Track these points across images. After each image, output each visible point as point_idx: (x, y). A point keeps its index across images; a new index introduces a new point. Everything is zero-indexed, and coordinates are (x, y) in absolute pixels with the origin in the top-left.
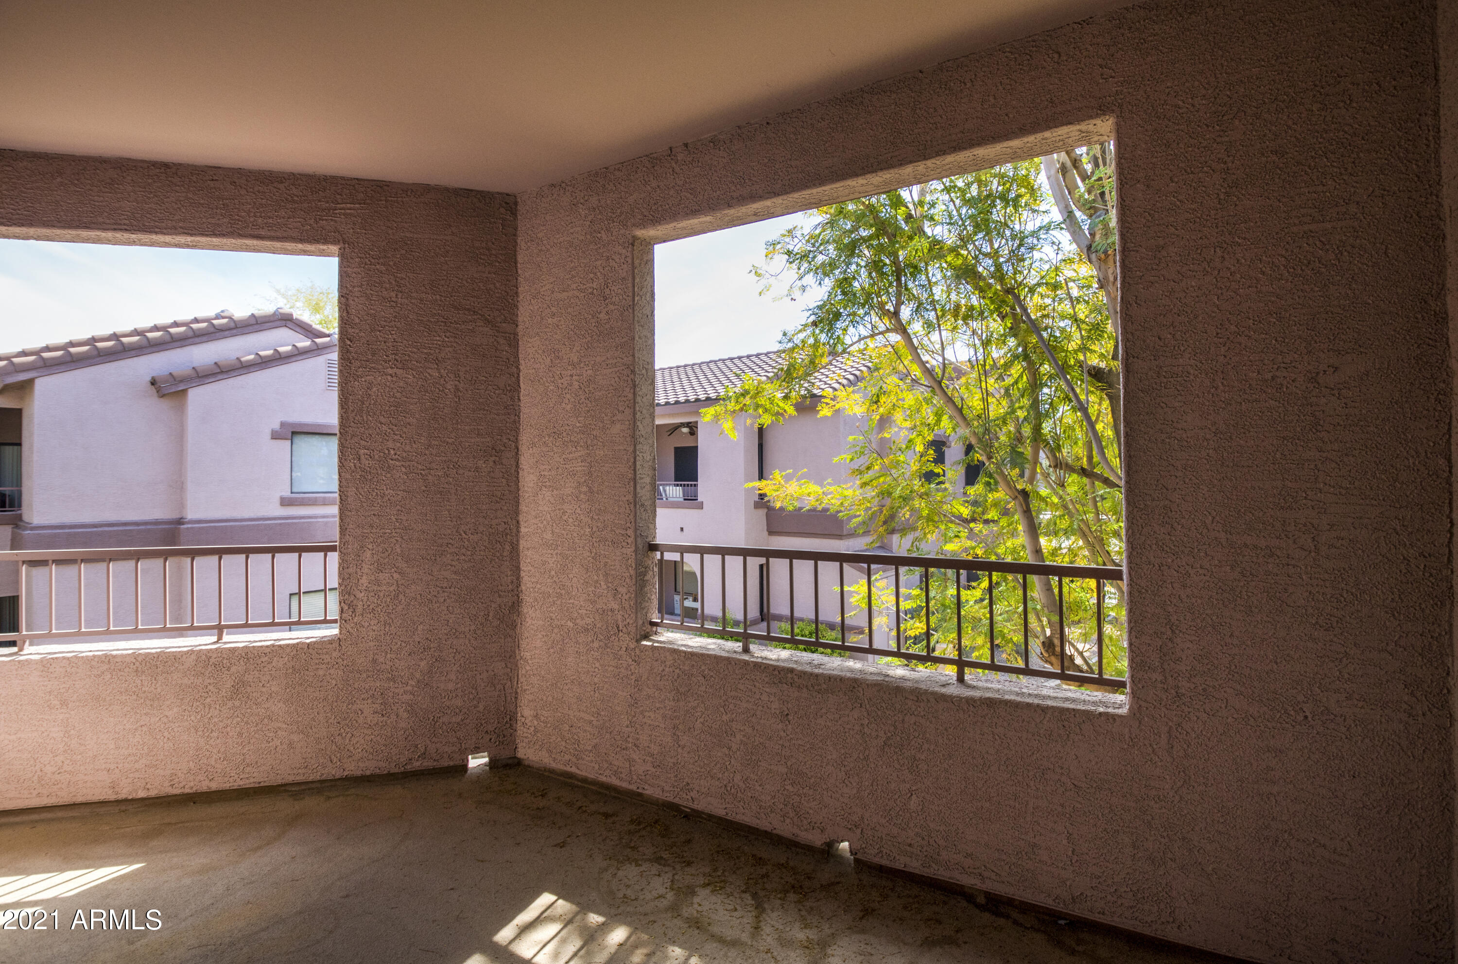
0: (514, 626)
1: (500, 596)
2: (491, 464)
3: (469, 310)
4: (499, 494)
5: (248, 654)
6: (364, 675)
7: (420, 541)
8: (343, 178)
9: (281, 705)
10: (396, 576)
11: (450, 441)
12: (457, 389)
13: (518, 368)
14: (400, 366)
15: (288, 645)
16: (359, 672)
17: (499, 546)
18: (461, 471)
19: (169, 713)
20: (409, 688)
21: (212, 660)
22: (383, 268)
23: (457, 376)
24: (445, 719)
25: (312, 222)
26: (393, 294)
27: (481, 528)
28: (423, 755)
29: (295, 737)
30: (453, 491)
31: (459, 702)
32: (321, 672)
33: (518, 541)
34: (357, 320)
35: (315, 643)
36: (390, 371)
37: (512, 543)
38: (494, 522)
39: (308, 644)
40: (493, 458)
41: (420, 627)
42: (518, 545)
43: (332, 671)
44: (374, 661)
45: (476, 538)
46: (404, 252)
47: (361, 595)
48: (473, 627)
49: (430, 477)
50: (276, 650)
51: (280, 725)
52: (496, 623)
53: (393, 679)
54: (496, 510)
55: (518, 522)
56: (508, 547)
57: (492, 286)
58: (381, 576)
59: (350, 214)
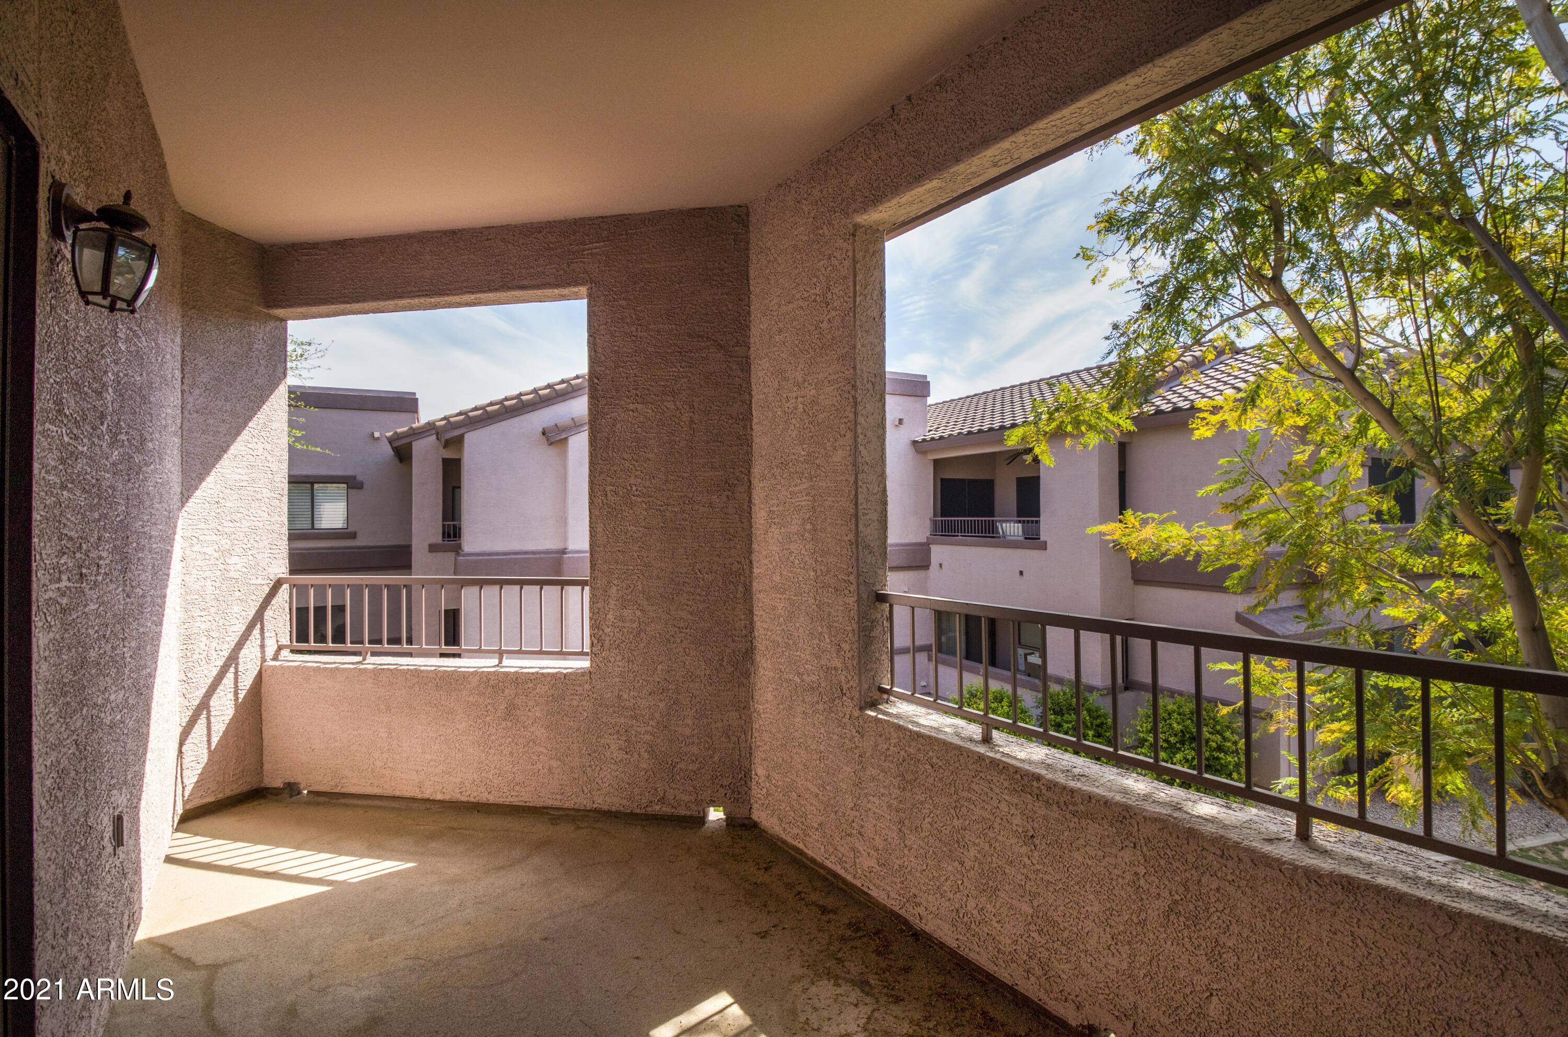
0: (747, 674)
1: (734, 641)
2: (725, 499)
3: (702, 336)
4: (732, 531)
5: (519, 680)
6: (611, 710)
7: (658, 578)
8: (590, 219)
9: (542, 730)
10: (638, 613)
11: (685, 475)
12: (692, 422)
13: (750, 394)
14: (639, 400)
15: (549, 674)
16: (607, 706)
17: (732, 587)
18: (696, 507)
19: (460, 727)
20: (649, 728)
21: (491, 682)
22: (624, 303)
23: (692, 407)
24: (682, 765)
25: (564, 266)
26: (634, 329)
27: (715, 567)
28: (662, 800)
29: (554, 763)
30: (688, 528)
31: (695, 750)
32: (575, 703)
33: (751, 582)
34: (603, 358)
35: (570, 674)
36: (631, 407)
37: (745, 585)
38: (728, 561)
39: (565, 675)
40: (726, 493)
41: (660, 667)
42: (751, 586)
43: (584, 703)
44: (619, 697)
45: (710, 577)
46: (642, 284)
47: (607, 630)
48: (708, 672)
49: (668, 514)
50: (538, 678)
51: (541, 749)
52: (730, 669)
53: (635, 717)
54: (730, 548)
55: (751, 562)
56: (740, 588)
57: (724, 308)
58: (626, 613)
59: (597, 254)
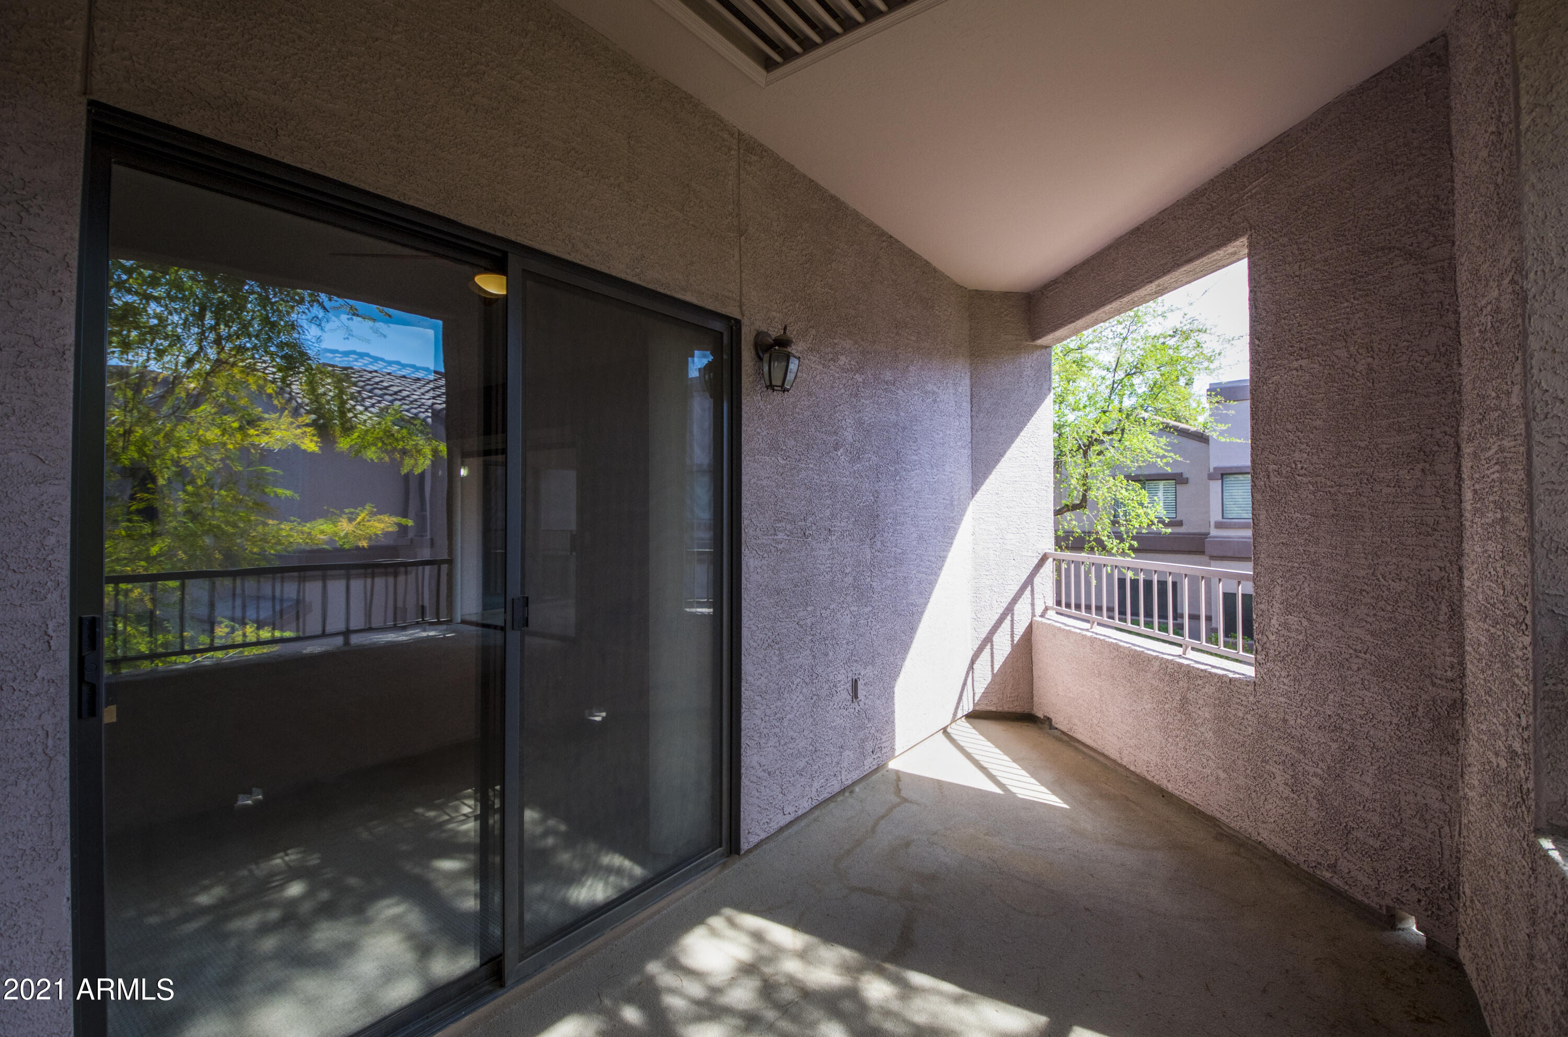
0: (1455, 739)
1: (1434, 684)
2: (1419, 474)
3: (1383, 249)
4: (1430, 521)
5: (1191, 675)
6: (1276, 734)
7: (1330, 581)
8: (1249, 156)
9: (1211, 734)
10: (1305, 623)
11: (1363, 444)
12: (1370, 369)
13: (1456, 312)
14: (1305, 355)
15: (1216, 674)
16: (1271, 727)
17: (1431, 604)
18: (1377, 487)
19: (1147, 707)
20: (1319, 771)
21: (1169, 670)
22: (1285, 240)
23: (1370, 349)
24: (1359, 834)
25: (1225, 222)
26: (1296, 267)
27: (1405, 574)
28: (1333, 867)
29: (1223, 775)
30: (1367, 516)
31: (1376, 819)
32: (1240, 714)
33: (1461, 600)
34: (1264, 314)
35: (1236, 680)
36: (1296, 364)
37: (1451, 605)
38: (1425, 565)
39: (1231, 680)
40: (1420, 466)
41: (1331, 696)
42: (1461, 606)
43: (1249, 716)
44: (1285, 721)
45: (1398, 586)
46: (1305, 208)
47: (1272, 638)
48: (1395, 720)
49: (1340, 497)
50: (1208, 677)
51: (1211, 754)
52: (1428, 725)
53: (1302, 751)
54: (1427, 547)
55: (1460, 569)
56: (1444, 608)
57: (1414, 198)
58: (1292, 619)
59: (1256, 194)
